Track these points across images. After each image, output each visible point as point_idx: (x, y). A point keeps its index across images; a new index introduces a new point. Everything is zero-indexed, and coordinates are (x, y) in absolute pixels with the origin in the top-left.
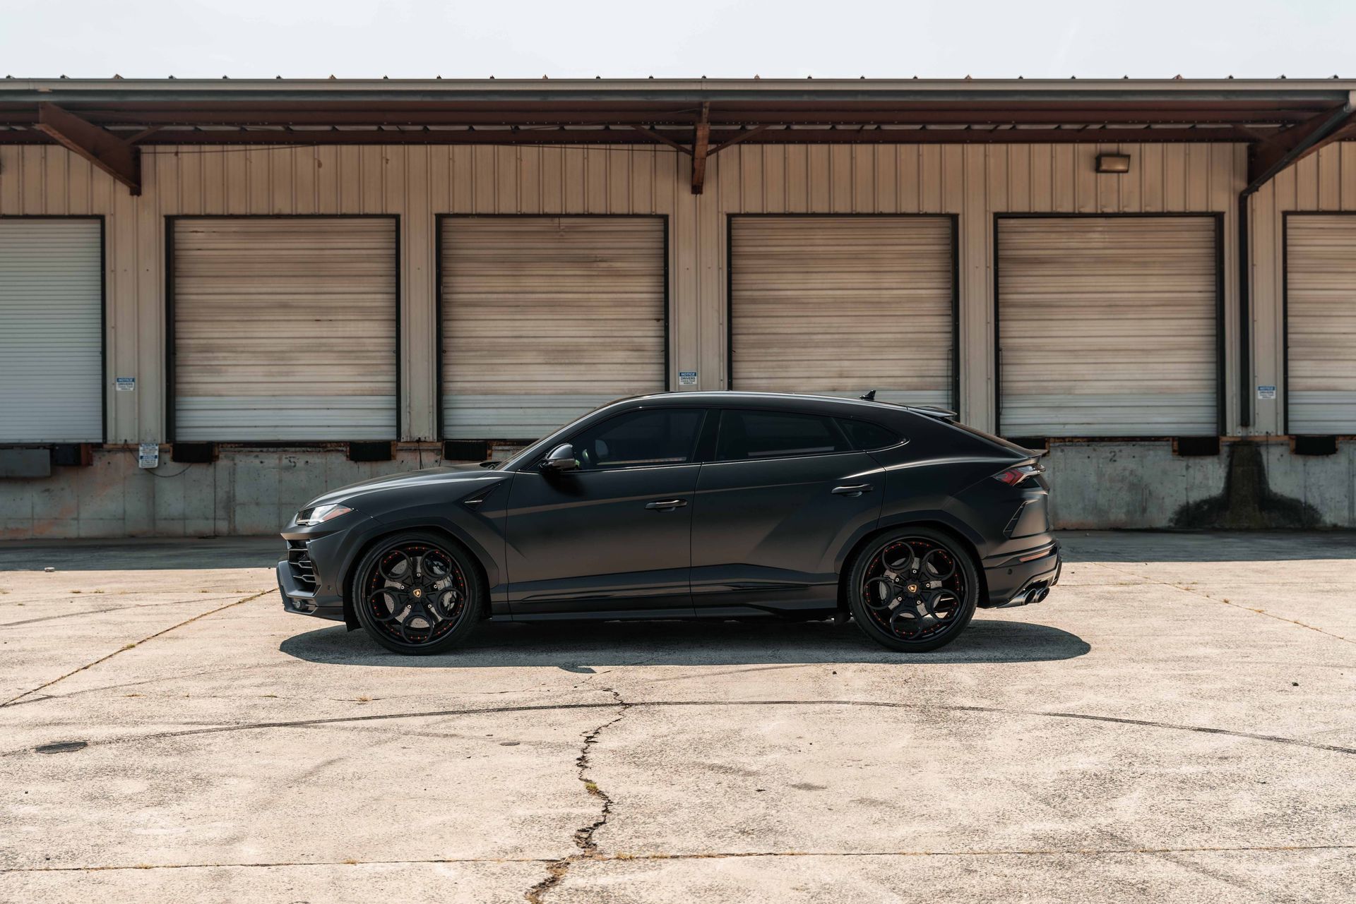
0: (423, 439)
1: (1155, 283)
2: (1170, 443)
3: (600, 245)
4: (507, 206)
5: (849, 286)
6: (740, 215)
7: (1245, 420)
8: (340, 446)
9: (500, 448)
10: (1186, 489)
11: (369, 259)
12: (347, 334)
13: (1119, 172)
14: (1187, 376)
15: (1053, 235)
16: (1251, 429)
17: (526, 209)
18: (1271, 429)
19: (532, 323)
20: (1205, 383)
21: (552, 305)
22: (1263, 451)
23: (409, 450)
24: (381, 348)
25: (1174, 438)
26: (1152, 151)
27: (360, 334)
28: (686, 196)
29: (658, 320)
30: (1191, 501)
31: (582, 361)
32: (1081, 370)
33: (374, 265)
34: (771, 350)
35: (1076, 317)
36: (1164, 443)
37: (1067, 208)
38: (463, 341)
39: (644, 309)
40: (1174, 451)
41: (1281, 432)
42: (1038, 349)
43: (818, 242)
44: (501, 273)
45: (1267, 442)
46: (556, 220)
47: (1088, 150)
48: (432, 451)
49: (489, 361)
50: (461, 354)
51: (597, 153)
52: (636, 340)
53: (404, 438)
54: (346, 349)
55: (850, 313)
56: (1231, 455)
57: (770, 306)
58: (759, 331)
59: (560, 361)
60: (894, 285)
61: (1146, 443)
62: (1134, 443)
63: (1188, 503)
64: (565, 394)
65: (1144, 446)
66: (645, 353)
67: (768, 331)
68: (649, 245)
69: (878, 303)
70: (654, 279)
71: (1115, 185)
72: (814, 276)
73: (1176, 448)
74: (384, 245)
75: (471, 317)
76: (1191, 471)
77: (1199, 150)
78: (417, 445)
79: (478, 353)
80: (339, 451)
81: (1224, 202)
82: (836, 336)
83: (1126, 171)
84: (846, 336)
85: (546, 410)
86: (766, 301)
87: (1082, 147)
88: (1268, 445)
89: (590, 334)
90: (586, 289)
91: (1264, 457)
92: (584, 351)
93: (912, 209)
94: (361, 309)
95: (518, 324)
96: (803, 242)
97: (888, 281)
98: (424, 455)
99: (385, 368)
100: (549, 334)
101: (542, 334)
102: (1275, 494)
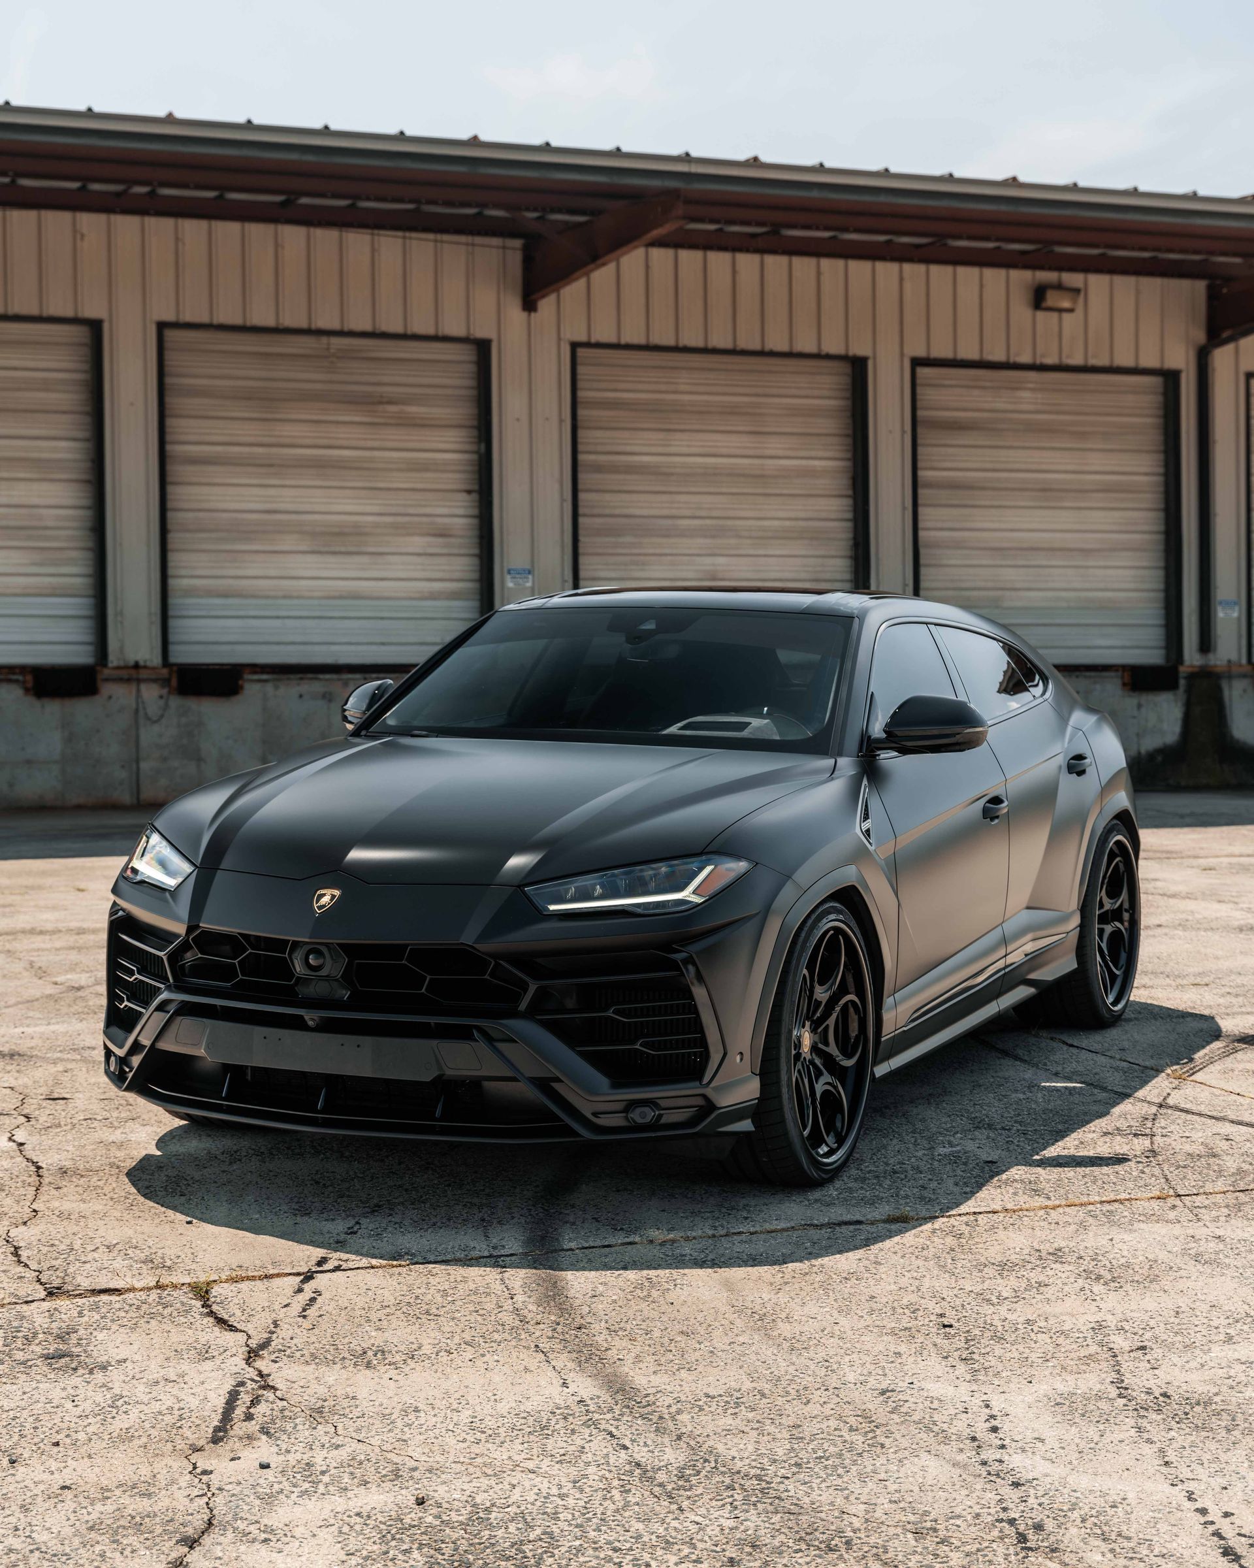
0: (142, 663)
1: (1096, 461)
2: (1120, 673)
3: (386, 379)
4: (262, 316)
5: (724, 451)
6: (588, 345)
7: (1206, 644)
8: (14, 674)
9: (256, 677)
10: (1138, 735)
11: (46, 386)
12: (15, 501)
13: (1060, 310)
14: (1132, 586)
15: (976, 392)
16: (1211, 656)
17: (288, 321)
18: (1234, 657)
19: (292, 492)
20: (1152, 595)
21: (320, 466)
22: (1224, 684)
23: (120, 680)
24: (67, 524)
25: (1124, 668)
26: (1097, 283)
27: (35, 501)
28: (515, 313)
29: (469, 492)
30: (1143, 751)
31: (364, 549)
32: (1010, 575)
33: (53, 396)
34: (621, 540)
35: (1004, 503)
36: (1113, 674)
37: (999, 356)
38: (190, 515)
39: (450, 475)
40: (1124, 684)
41: (1244, 661)
42: (958, 545)
43: (682, 388)
44: (246, 415)
45: (1229, 674)
46: (324, 340)
47: (1022, 278)
48: (155, 681)
49: (228, 547)
50: (188, 535)
51: (390, 244)
52: (439, 520)
53: (113, 660)
54: (12, 523)
55: (724, 490)
56: (1189, 691)
57: (621, 477)
58: (607, 511)
59: (332, 549)
60: (781, 453)
61: (1093, 674)
62: (1078, 673)
63: (1139, 753)
64: (341, 597)
65: (1090, 677)
66: (453, 540)
67: (617, 512)
68: (458, 382)
69: (760, 477)
70: (463, 433)
71: (1056, 329)
72: (678, 435)
73: (1127, 679)
74: (71, 366)
75: (203, 480)
76: (1143, 710)
77: (1152, 285)
78: (134, 673)
79: (214, 535)
80: (9, 681)
81: (1180, 358)
82: (708, 522)
83: (1071, 310)
84: (721, 522)
85: (316, 621)
86: (614, 469)
87: (1015, 274)
88: (1230, 677)
89: (376, 509)
90: (370, 444)
91: (1226, 693)
92: (366, 534)
93: (810, 347)
94: (38, 464)
95: (272, 492)
96: (663, 387)
97: (774, 445)
98: (143, 687)
99: (74, 554)
100: (317, 508)
101: (307, 507)
102: (1238, 741)
